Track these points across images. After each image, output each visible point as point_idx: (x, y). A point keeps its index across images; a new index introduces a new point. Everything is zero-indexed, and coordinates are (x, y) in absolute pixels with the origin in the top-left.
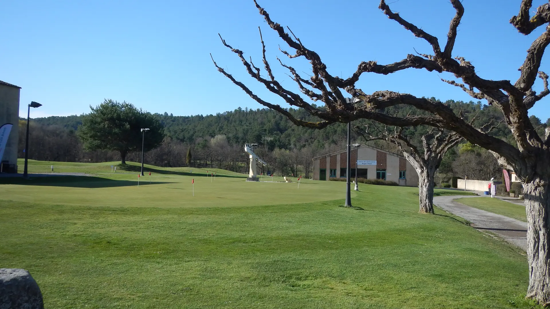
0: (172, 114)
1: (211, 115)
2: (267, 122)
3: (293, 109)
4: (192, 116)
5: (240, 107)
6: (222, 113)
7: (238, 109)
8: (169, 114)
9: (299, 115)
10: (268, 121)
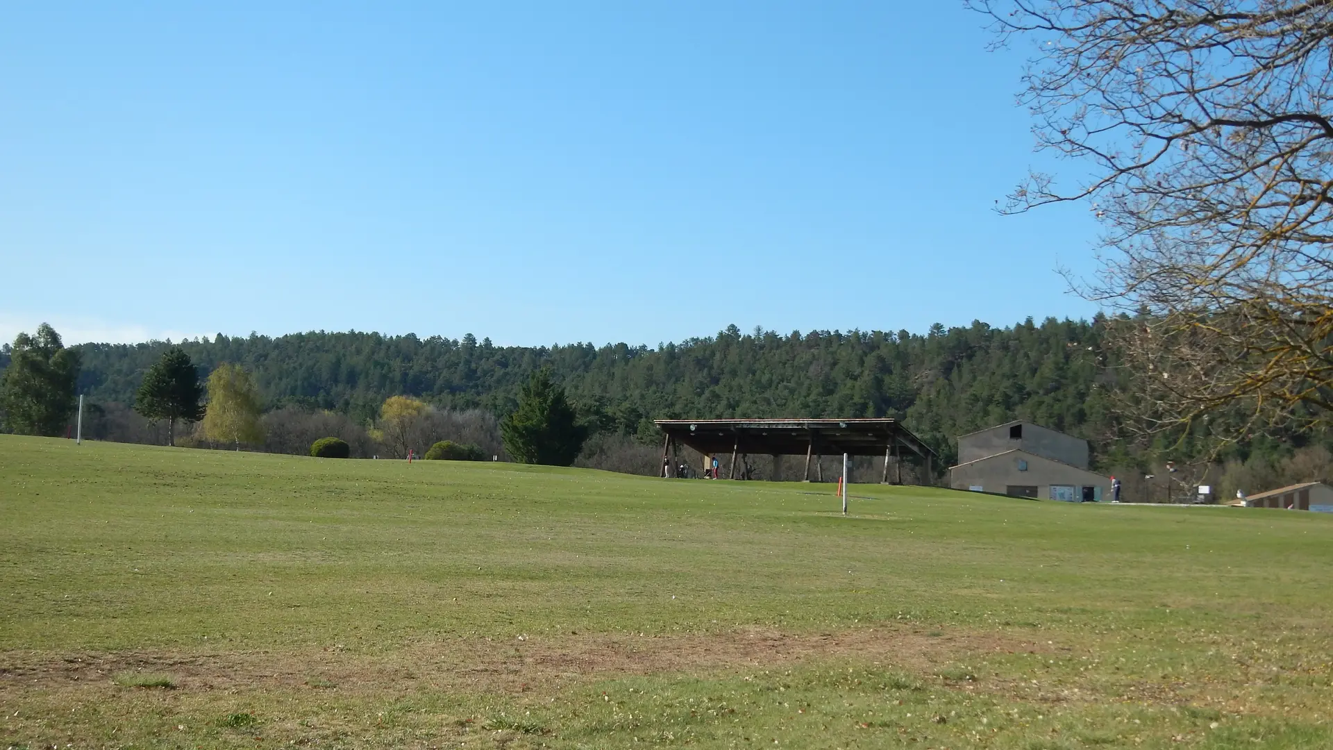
0: (487, 339)
1: (622, 344)
2: (844, 377)
3: (911, 335)
4: (556, 347)
5: (733, 326)
6: (677, 342)
7: (729, 330)
8: (480, 341)
9: (939, 354)
10: (844, 374)
